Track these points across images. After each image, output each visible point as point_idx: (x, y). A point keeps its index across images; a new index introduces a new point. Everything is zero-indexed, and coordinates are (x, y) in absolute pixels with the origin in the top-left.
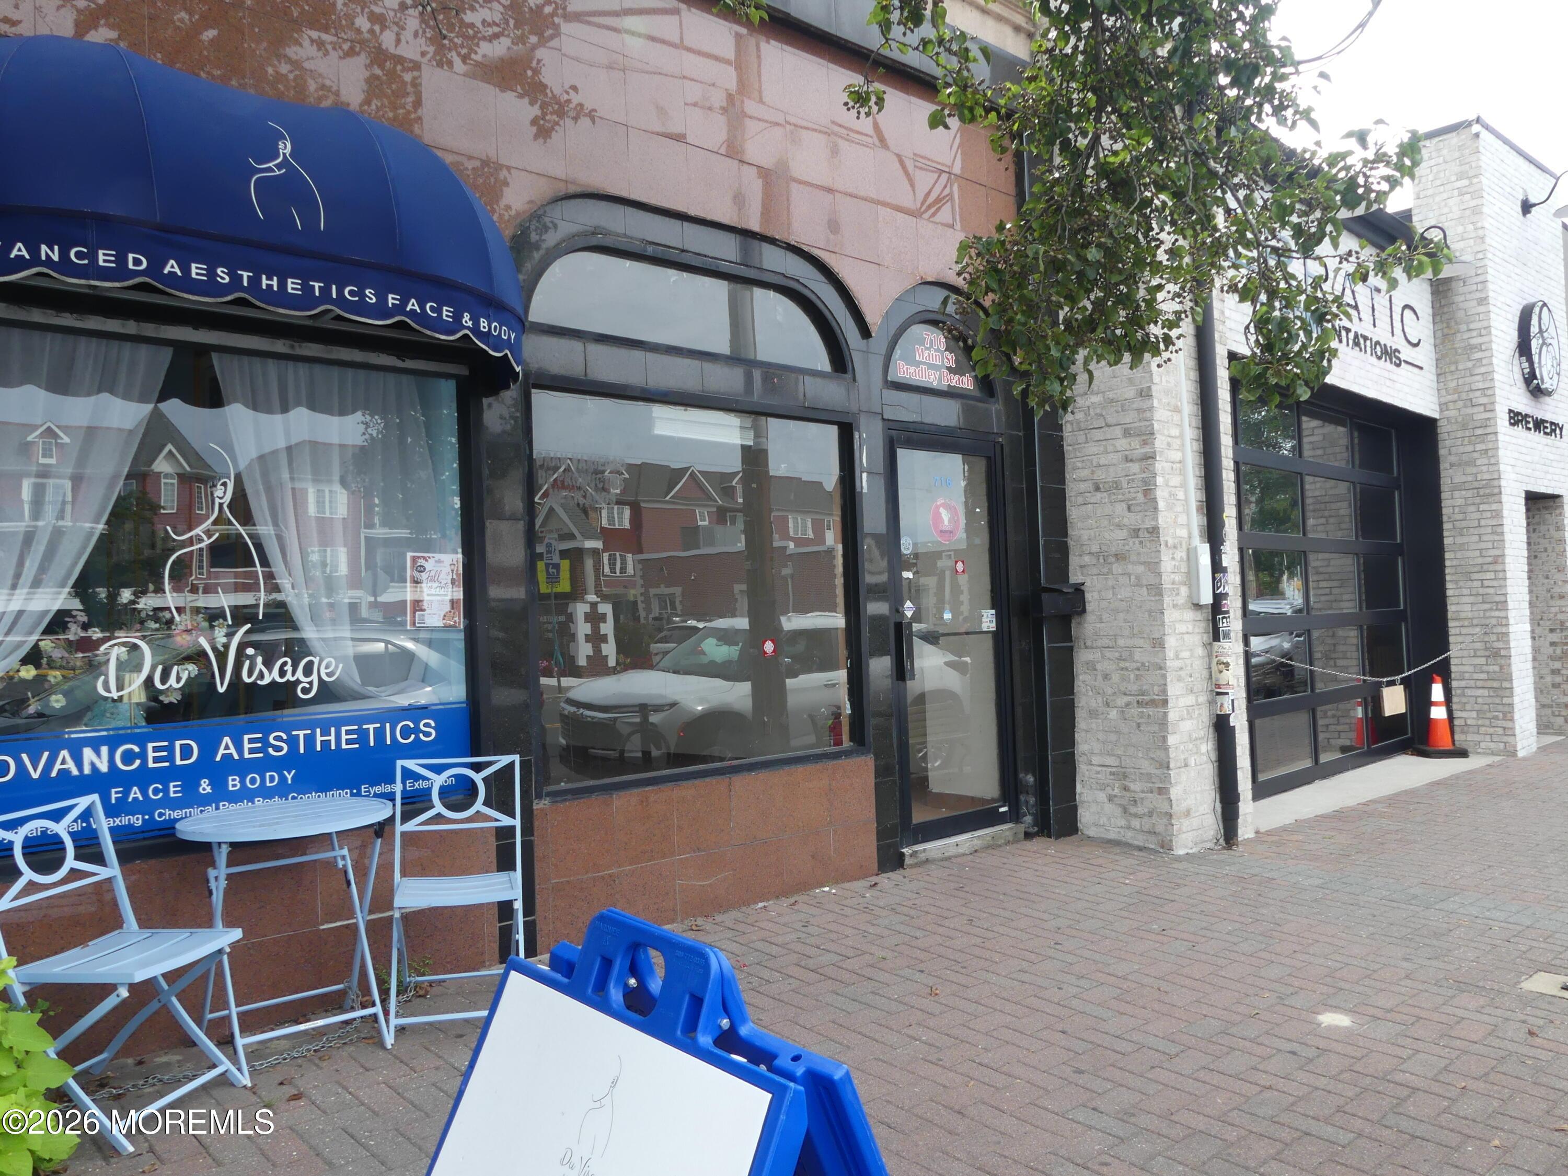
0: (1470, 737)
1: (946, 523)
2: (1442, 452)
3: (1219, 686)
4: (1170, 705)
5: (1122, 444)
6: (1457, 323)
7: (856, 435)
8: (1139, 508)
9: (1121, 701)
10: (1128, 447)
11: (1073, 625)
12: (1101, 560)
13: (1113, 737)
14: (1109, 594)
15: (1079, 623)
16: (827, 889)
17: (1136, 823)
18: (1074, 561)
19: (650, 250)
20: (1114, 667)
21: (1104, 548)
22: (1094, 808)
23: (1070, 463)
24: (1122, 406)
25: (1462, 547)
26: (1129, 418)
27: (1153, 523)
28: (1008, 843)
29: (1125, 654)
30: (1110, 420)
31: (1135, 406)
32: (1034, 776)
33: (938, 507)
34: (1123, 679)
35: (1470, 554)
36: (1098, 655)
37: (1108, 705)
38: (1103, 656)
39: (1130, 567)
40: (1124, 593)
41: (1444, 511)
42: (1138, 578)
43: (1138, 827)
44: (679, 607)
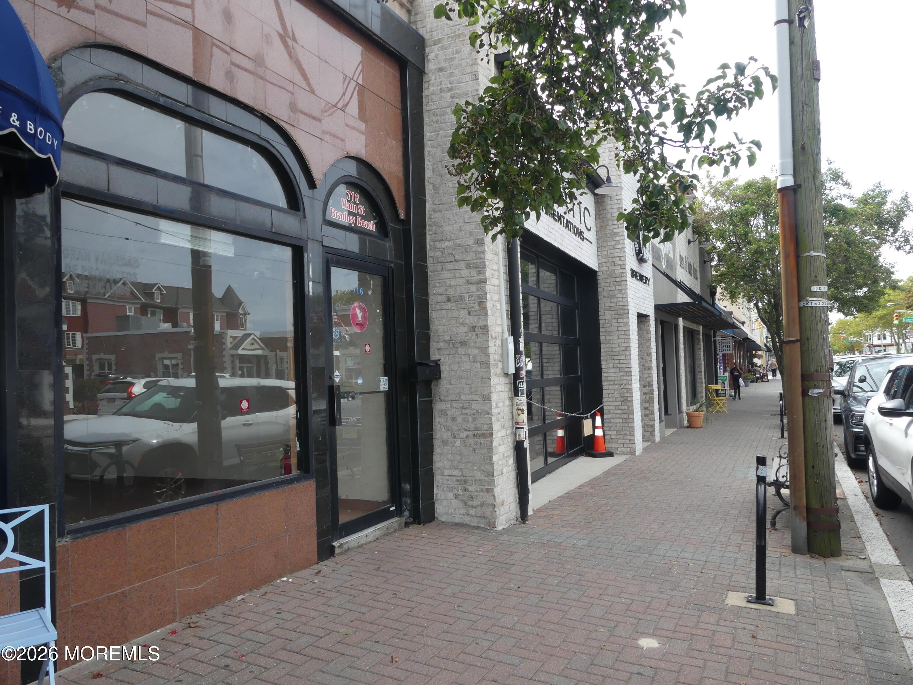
0: (613, 445)
1: (360, 318)
2: (600, 290)
3: (518, 423)
4: (494, 436)
5: (465, 272)
6: (607, 220)
7: (306, 255)
8: (475, 313)
9: (463, 434)
10: (469, 275)
11: (432, 386)
12: (451, 345)
13: (458, 458)
14: (456, 367)
15: (437, 385)
16: (285, 579)
17: (472, 512)
18: (433, 345)
19: (162, 101)
20: (458, 413)
21: (453, 338)
22: (445, 503)
23: (431, 283)
24: (465, 249)
25: (609, 342)
26: (470, 256)
27: (485, 323)
28: (396, 531)
29: (466, 405)
30: (458, 258)
31: (473, 249)
32: (410, 485)
33: (354, 309)
34: (465, 420)
35: (613, 345)
36: (448, 406)
37: (455, 437)
38: (452, 406)
39: (469, 350)
40: (465, 366)
41: (601, 322)
42: (474, 357)
43: (474, 514)
44: (114, 367)
